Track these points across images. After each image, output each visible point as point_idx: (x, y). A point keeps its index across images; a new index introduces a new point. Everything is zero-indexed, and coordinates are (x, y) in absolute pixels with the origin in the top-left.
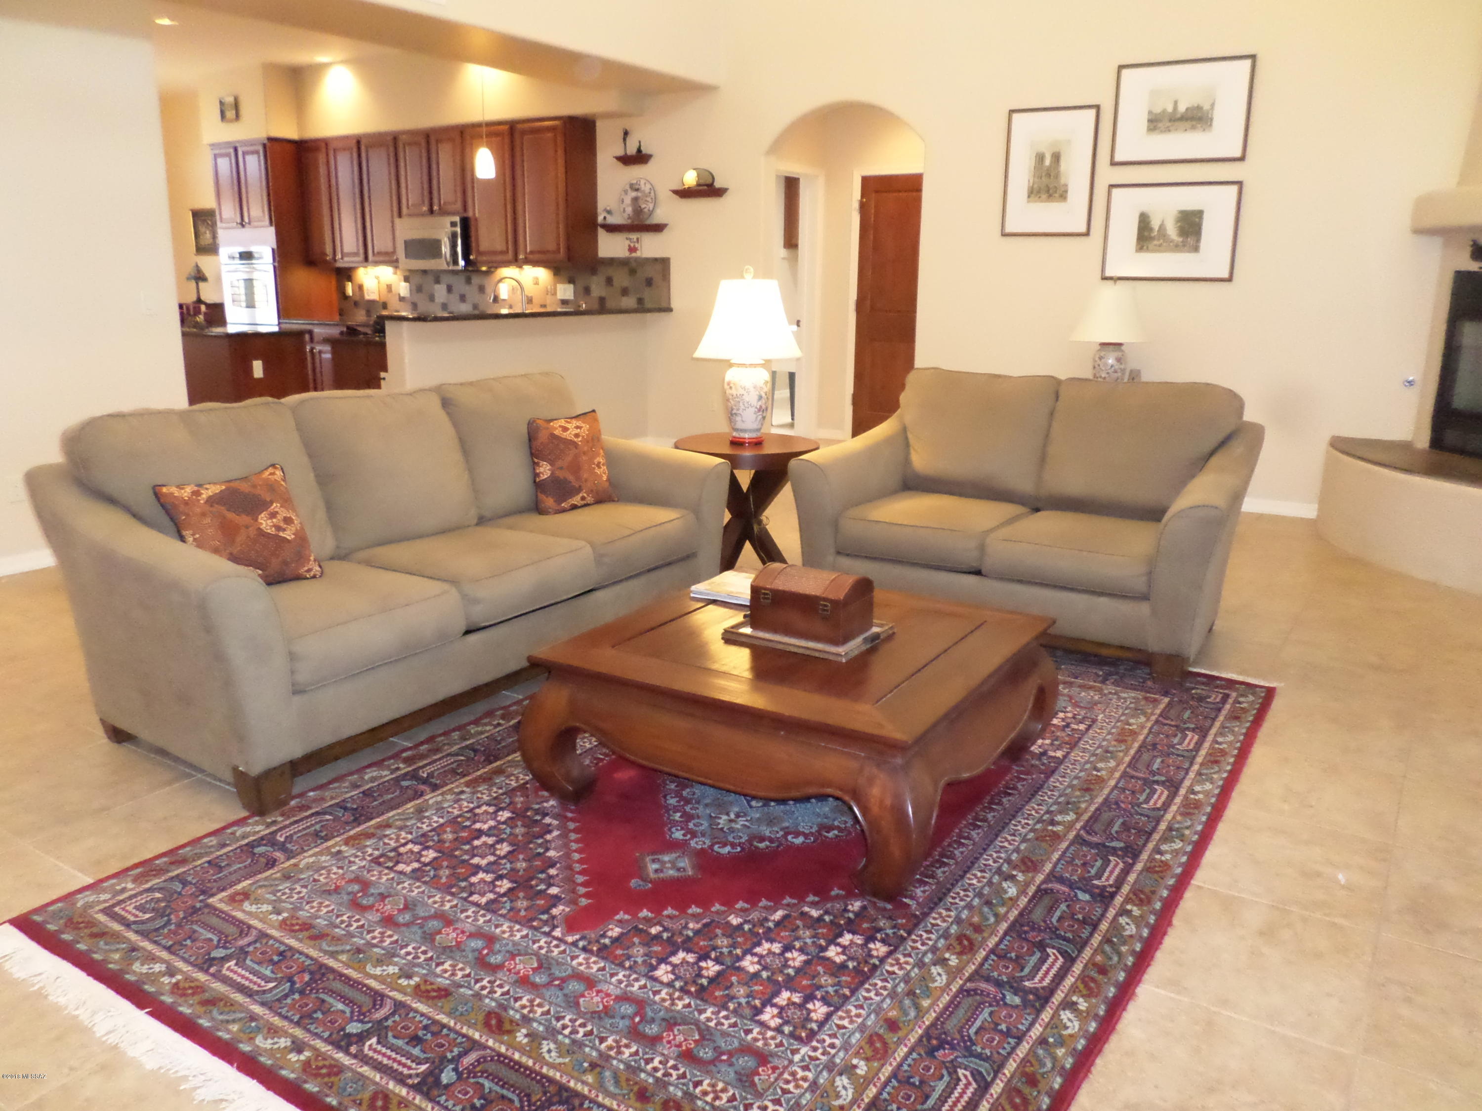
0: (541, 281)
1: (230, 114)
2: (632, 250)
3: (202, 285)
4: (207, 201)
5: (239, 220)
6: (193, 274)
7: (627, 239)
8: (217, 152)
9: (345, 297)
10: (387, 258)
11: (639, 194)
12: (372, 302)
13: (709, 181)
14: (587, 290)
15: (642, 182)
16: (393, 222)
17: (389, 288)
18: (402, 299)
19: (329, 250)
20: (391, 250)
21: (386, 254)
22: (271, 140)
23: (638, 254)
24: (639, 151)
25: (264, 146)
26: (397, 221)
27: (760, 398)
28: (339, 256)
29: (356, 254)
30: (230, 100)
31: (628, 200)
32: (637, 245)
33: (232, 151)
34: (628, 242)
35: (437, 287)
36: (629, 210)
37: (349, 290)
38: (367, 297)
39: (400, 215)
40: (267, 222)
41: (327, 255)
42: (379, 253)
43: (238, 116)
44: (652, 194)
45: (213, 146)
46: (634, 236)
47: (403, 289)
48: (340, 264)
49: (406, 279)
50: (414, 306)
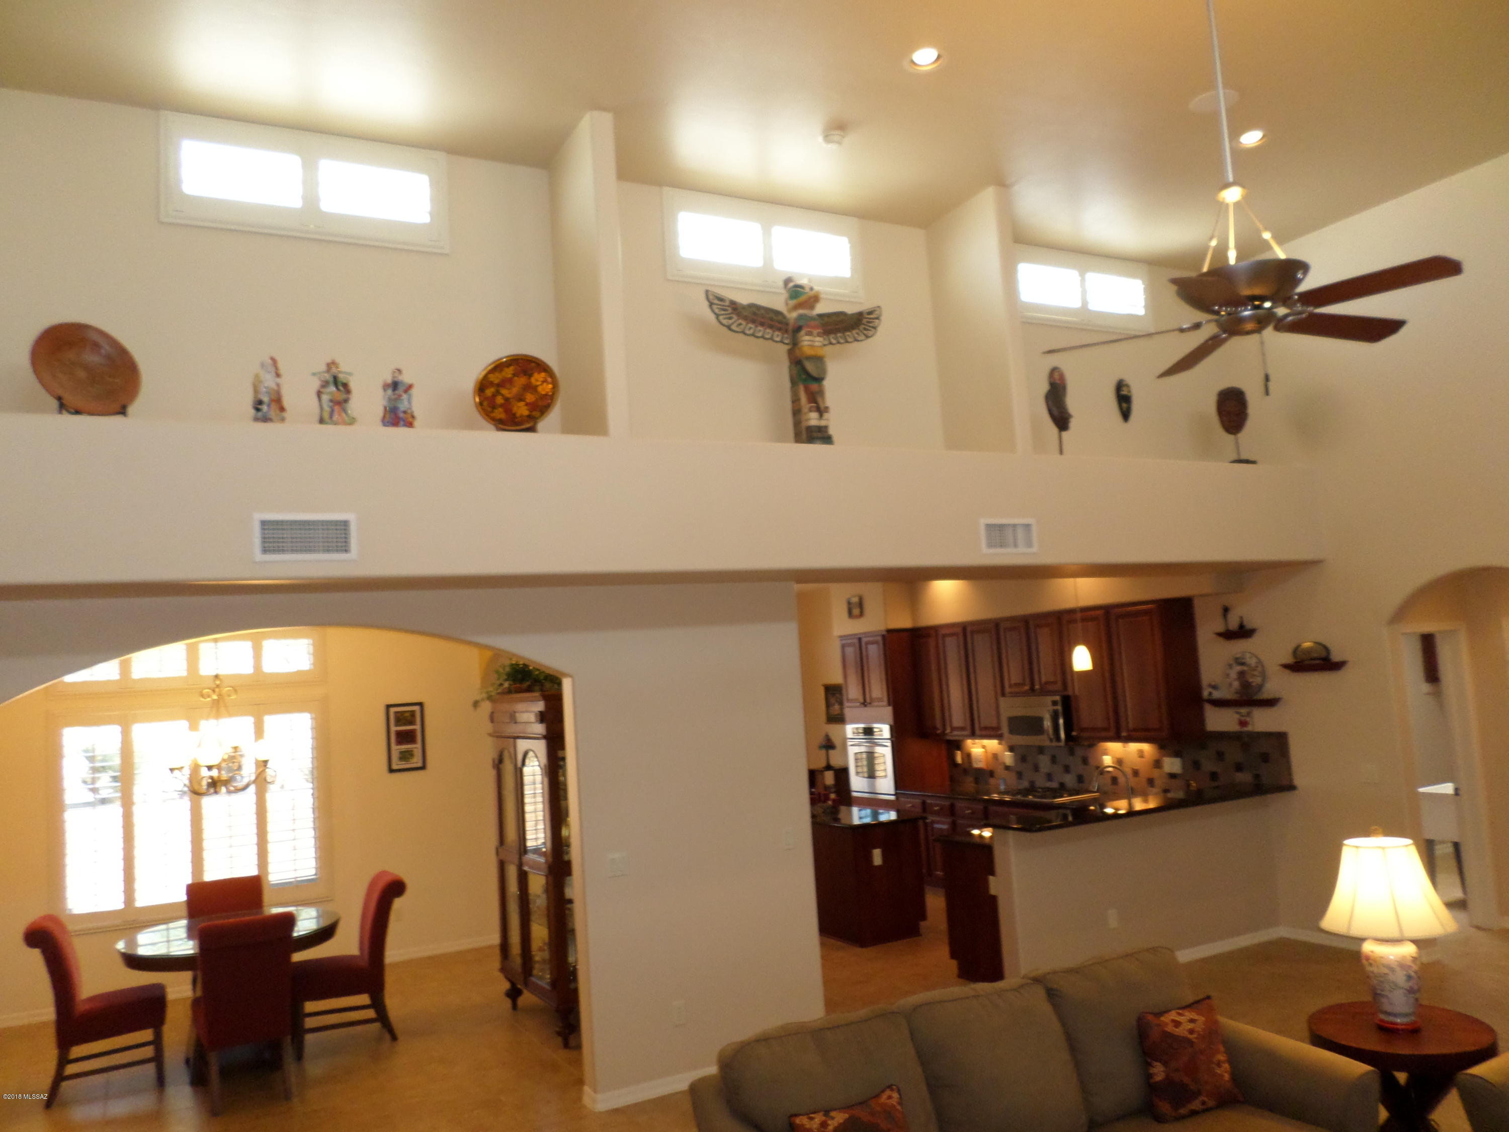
0: (1146, 754)
1: (856, 611)
2: (1243, 723)
3: (831, 752)
4: (836, 678)
5: (862, 700)
6: (824, 743)
7: (1237, 713)
8: (844, 642)
9: (955, 765)
10: (992, 733)
11: (1245, 668)
12: (979, 770)
13: (1324, 654)
14: (1196, 765)
15: (1248, 655)
16: (997, 699)
17: (995, 756)
18: (1007, 768)
19: (938, 724)
20: (994, 725)
21: (993, 729)
22: (889, 631)
23: (1249, 728)
24: (1242, 626)
25: (883, 636)
26: (1002, 700)
27: (1409, 977)
28: (948, 731)
29: (962, 729)
30: (855, 600)
31: (1233, 674)
32: (1248, 719)
33: (856, 641)
34: (1237, 716)
35: (1041, 757)
36: (1236, 684)
37: (959, 758)
38: (976, 765)
39: (1003, 695)
40: (885, 703)
41: (938, 729)
42: (986, 728)
43: (861, 614)
44: (1260, 669)
45: (842, 637)
46: (1244, 710)
47: (1008, 757)
48: (948, 738)
49: (1011, 749)
50: (1020, 775)
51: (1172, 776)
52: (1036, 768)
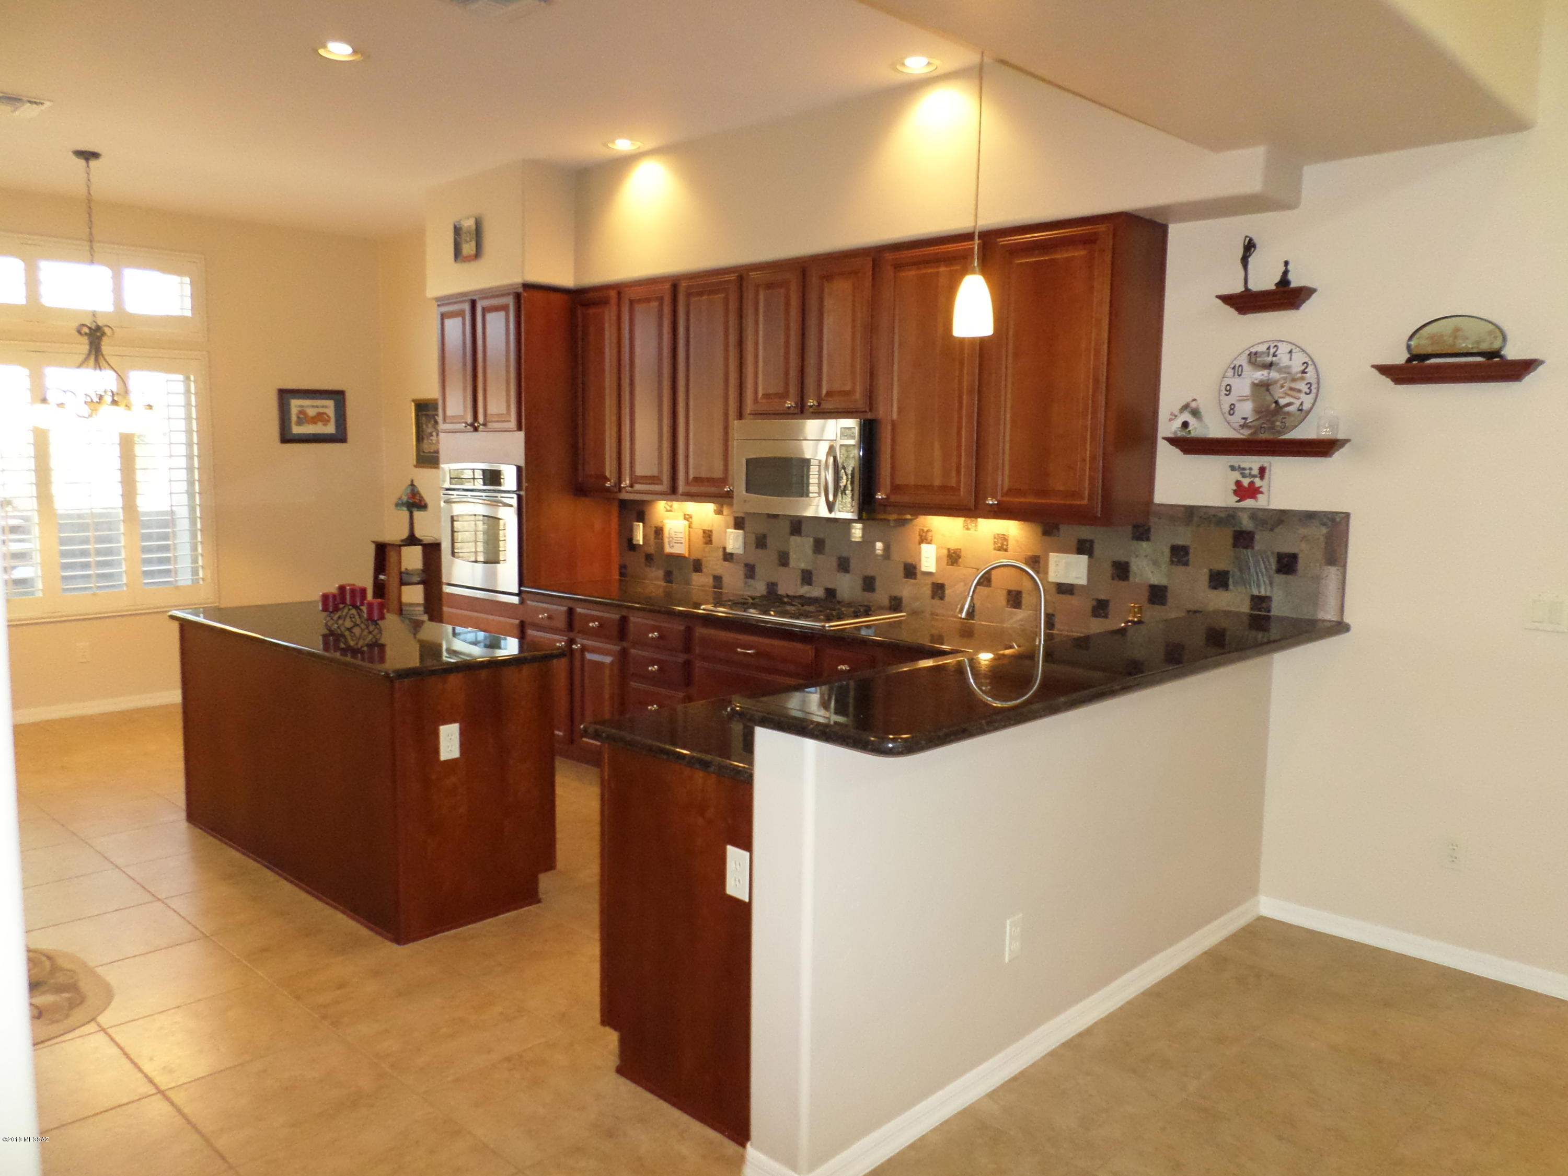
0: (1012, 544)
1: (468, 248)
2: (1245, 491)
3: (417, 514)
4: (430, 388)
5: (470, 420)
6: (405, 499)
7: (1233, 468)
8: (444, 309)
9: (631, 546)
10: (713, 490)
11: (1274, 375)
12: (677, 559)
13: (1496, 345)
14: (1122, 570)
15: (1283, 349)
16: (726, 428)
17: (708, 536)
18: (728, 557)
19: (609, 470)
20: (718, 474)
21: (711, 481)
22: (527, 286)
23: (1261, 502)
24: (1284, 282)
25: (518, 297)
26: (735, 424)
28: (626, 482)
29: (654, 480)
30: (469, 224)
31: (1242, 387)
32: (1258, 482)
33: (467, 307)
34: (1236, 476)
35: (795, 540)
36: (1246, 409)
37: (639, 534)
38: (668, 550)
39: (740, 416)
40: (513, 424)
41: (607, 479)
42: (698, 480)
43: (478, 254)
44: (1311, 375)
45: (442, 301)
46: (1253, 462)
47: (734, 541)
48: (624, 496)
49: (739, 524)
50: (750, 571)
51: (1064, 589)
52: (784, 559)
